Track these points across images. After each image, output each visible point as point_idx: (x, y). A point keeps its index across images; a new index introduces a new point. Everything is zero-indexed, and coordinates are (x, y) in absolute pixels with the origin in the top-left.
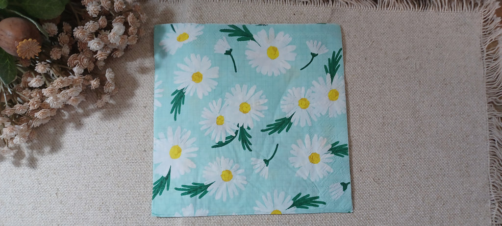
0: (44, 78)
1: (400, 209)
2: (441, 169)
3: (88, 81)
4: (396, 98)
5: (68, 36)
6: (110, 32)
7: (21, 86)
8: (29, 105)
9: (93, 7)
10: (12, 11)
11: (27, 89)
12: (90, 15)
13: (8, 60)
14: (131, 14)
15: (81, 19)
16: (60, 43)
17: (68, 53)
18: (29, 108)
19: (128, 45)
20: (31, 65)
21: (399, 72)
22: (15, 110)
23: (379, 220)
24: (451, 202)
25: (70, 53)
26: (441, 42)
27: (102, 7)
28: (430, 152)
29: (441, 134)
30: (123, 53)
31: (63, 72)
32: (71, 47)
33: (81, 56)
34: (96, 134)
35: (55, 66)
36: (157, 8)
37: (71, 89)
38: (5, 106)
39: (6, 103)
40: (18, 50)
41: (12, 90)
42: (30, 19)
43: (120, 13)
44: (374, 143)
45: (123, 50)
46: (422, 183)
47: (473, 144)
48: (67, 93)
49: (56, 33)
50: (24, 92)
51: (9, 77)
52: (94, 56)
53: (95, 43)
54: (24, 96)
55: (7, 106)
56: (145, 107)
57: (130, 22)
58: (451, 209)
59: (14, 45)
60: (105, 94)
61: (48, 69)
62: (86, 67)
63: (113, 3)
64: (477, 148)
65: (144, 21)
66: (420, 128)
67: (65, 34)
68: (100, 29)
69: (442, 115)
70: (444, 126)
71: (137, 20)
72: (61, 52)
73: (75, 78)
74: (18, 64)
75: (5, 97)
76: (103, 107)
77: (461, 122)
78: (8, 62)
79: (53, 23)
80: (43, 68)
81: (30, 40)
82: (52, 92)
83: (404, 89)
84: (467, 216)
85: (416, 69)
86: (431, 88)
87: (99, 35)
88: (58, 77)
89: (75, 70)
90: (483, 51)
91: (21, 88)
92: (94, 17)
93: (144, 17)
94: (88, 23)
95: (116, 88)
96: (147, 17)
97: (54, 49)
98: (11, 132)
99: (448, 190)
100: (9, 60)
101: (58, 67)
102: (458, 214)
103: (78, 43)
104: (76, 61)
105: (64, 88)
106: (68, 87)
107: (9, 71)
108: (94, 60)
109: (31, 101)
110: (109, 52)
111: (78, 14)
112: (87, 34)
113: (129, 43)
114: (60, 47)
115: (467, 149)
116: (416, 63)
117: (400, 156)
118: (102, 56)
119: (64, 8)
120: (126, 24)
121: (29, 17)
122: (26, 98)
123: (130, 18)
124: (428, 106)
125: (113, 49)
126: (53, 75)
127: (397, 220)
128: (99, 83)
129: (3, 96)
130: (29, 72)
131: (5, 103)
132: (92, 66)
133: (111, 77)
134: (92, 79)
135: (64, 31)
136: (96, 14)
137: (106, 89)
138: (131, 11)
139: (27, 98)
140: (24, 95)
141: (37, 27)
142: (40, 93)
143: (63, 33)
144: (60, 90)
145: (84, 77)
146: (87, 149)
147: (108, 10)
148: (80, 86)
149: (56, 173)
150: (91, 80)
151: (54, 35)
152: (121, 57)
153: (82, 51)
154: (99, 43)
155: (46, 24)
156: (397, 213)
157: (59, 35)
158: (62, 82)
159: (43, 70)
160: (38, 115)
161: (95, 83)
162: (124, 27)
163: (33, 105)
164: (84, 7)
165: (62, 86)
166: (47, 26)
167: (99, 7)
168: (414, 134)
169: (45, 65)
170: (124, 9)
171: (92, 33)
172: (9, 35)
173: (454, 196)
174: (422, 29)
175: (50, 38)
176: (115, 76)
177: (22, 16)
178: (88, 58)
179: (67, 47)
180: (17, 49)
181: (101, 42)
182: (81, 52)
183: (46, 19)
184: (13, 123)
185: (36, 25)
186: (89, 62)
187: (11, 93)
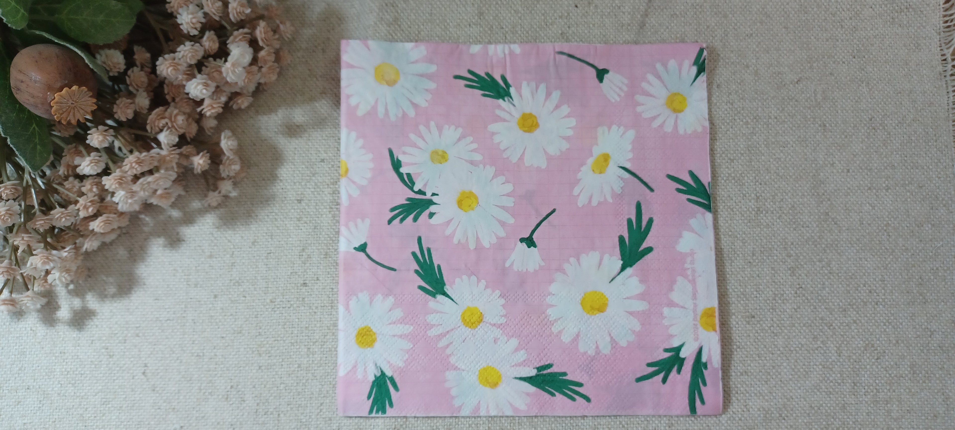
0: (105, 157)
1: (796, 370)
2: (870, 292)
3: (187, 157)
4: (780, 159)
5: (145, 72)
6: (226, 61)
7: (61, 173)
8: (78, 210)
9: (190, 16)
10: (38, 32)
11: (71, 179)
12: (185, 32)
13: (34, 125)
14: (262, 24)
15: (168, 39)
16: (131, 88)
17: (147, 107)
18: (78, 214)
19: (259, 84)
20: (77, 133)
21: (783, 109)
22: (51, 220)
23: (756, 394)
24: (892, 354)
25: (150, 105)
26: (863, 45)
27: (206, 14)
28: (849, 259)
29: (869, 224)
30: (251, 99)
31: (138, 144)
32: (152, 94)
33: (172, 110)
34: (211, 256)
35: (123, 132)
36: (309, 8)
37: (157, 175)
38: (35, 213)
39: (36, 207)
40: (53, 109)
41: (45, 181)
42: (72, 47)
43: (241, 25)
44: (741, 248)
45: (250, 94)
46: (836, 319)
47: (931, 240)
48: (149, 183)
49: (123, 67)
50: (67, 184)
51: (38, 158)
52: (199, 110)
53: (198, 84)
54: (66, 192)
55: (38, 213)
56: (300, 201)
57: (262, 40)
58: (892, 367)
59: (46, 99)
60: (223, 179)
61: (110, 139)
62: (182, 131)
63: (226, 5)
64: (939, 248)
65: (288, 36)
66: (827, 214)
67: (139, 69)
68: (207, 56)
69: (870, 189)
70: (873, 208)
71: (274, 35)
72: (132, 105)
73: (164, 153)
74: (54, 131)
75: (34, 196)
76: (219, 204)
77: (906, 200)
78: (34, 128)
79: (115, 48)
80: (101, 138)
81: (75, 88)
82: (121, 182)
83: (794, 142)
84: (924, 379)
85: (816, 100)
86: (846, 137)
87: (204, 68)
88: (131, 152)
89: (162, 137)
90: (945, 60)
91: (60, 176)
92: (192, 34)
93: (286, 29)
94: (182, 46)
95: (242, 167)
96: (292, 28)
97: (120, 100)
98: (44, 263)
99: (885, 331)
100: (37, 126)
101: (130, 134)
102: (907, 375)
103: (165, 86)
104: (163, 122)
105: (143, 174)
106: (151, 172)
107: (38, 147)
108: (197, 117)
109: (82, 201)
110: (224, 99)
111: (162, 30)
112: (183, 67)
113: (262, 81)
114: (131, 95)
115: (920, 251)
116: (815, 90)
117: (793, 271)
118: (213, 108)
119: (134, 20)
120: (253, 43)
121: (71, 44)
122: (71, 195)
123: (261, 31)
124: (843, 172)
125: (232, 93)
126: (120, 149)
127: (791, 392)
128: (209, 162)
129: (31, 193)
130: (75, 147)
131: (33, 207)
132: (193, 130)
133: (231, 147)
134: (195, 152)
135: (138, 63)
136: (196, 29)
137: (224, 171)
138: (261, 17)
139: (73, 196)
140: (68, 190)
141: (87, 61)
142: (99, 184)
143: (135, 68)
144: (136, 178)
145: (178, 151)
146: (196, 286)
147: (217, 19)
148: (173, 167)
149: (141, 335)
150: (194, 155)
151: (119, 72)
152: (248, 107)
153: (174, 100)
154: (206, 85)
155: (102, 52)
156: (791, 380)
157: (129, 72)
158: (139, 162)
159: (102, 141)
160: (96, 225)
161: (201, 162)
162: (250, 50)
163: (86, 208)
164: (172, 16)
165: (138, 170)
166: (104, 56)
167: (200, 14)
168: (817, 226)
169: (106, 131)
170: (247, 15)
171: (190, 66)
172: (36, 82)
173: (897, 342)
174: (824, 24)
175: (111, 78)
176: (239, 145)
177: (56, 41)
178: (184, 113)
179: (145, 94)
180: (51, 107)
181: (209, 82)
182: (172, 104)
183: (101, 44)
184: (48, 246)
185: (84, 58)
186: (187, 120)
187: (43, 187)
